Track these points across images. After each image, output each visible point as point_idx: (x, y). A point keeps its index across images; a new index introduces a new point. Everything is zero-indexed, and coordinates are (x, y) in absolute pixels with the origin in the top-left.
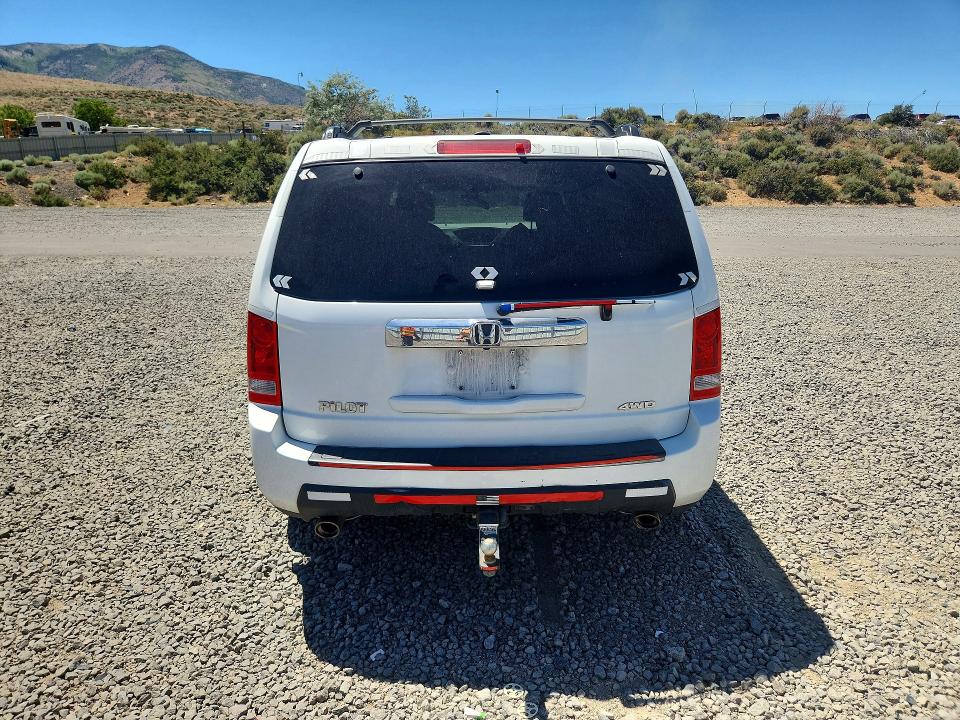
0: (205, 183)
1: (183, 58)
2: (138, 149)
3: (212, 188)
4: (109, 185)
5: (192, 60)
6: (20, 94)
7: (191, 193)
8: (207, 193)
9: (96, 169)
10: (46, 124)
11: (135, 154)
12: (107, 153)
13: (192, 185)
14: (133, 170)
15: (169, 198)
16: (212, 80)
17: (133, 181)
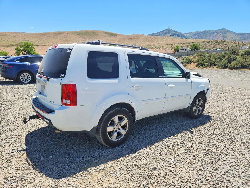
0: (211, 63)
1: (228, 31)
2: (197, 55)
3: (212, 64)
4: (188, 63)
5: (230, 31)
6: (184, 43)
7: (206, 66)
8: (210, 66)
9: (186, 60)
10: (181, 50)
11: (197, 56)
12: (190, 56)
13: (207, 64)
14: (194, 60)
15: (200, 67)
16: (235, 36)
17: (194, 62)
